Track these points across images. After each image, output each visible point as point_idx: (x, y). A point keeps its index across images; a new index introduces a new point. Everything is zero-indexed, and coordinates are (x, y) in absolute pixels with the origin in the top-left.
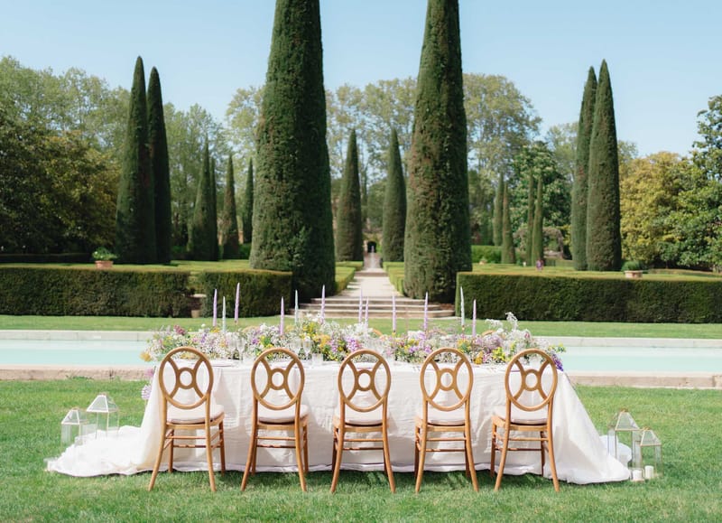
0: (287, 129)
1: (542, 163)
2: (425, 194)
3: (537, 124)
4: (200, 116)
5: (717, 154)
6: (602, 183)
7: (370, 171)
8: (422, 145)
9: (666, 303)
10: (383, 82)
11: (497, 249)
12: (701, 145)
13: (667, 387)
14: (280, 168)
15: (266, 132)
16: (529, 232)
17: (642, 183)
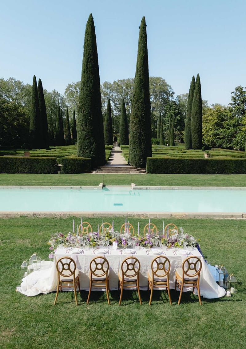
0: (88, 108)
1: (174, 109)
2: (136, 130)
3: (173, 95)
4: (56, 94)
5: (238, 108)
6: (196, 119)
7: (115, 112)
8: (135, 113)
9: (219, 167)
10: (119, 80)
11: (158, 139)
12: (232, 104)
13: (226, 218)
14: (86, 122)
15: (81, 109)
16: (169, 134)
17: (209, 117)
